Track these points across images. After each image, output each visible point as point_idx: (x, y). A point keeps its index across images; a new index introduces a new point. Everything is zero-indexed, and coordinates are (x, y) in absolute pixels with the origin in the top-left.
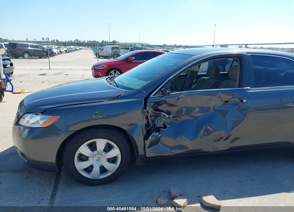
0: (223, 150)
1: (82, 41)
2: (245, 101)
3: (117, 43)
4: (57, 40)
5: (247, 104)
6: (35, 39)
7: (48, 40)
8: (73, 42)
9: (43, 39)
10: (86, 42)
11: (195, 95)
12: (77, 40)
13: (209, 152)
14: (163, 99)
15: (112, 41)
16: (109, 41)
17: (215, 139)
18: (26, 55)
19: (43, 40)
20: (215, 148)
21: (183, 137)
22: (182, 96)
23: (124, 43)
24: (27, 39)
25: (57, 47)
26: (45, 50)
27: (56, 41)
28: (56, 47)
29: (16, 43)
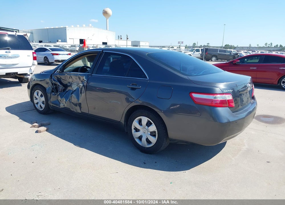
6: (258, 45)
18: (214, 59)
19: (266, 45)
20: (76, 110)
22: (66, 74)
24: (250, 45)
29: (208, 48)
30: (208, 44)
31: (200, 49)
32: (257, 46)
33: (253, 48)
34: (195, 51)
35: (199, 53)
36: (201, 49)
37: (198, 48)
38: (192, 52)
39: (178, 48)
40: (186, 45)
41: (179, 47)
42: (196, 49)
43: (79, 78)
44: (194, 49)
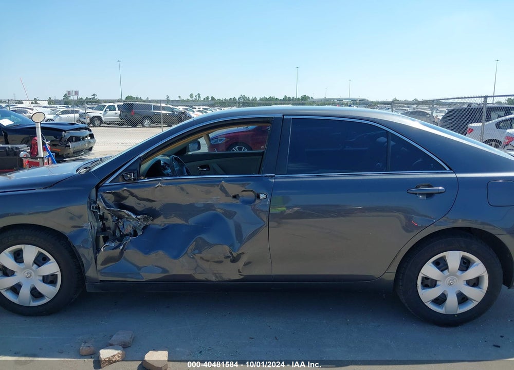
0: (232, 279)
1: (251, 99)
2: (262, 196)
3: (309, 100)
4: (213, 98)
5: (267, 201)
6: (180, 97)
7: (199, 97)
8: (237, 99)
9: (191, 95)
10: (258, 99)
11: (183, 183)
12: (243, 97)
13: (207, 281)
14: (126, 188)
15: (300, 97)
16: (295, 97)
17: (216, 260)
18: (147, 122)
19: (192, 97)
20: (217, 275)
21: (161, 252)
22: (159, 184)
23: (322, 99)
24: (168, 97)
25: (203, 109)
26: (176, 113)
27: (210, 99)
28: (201, 109)
29: (133, 103)
30: (94, 95)
31: (116, 105)
32: (178, 99)
33: (173, 101)
34: (108, 110)
35: (116, 113)
36: (118, 105)
37: (112, 104)
38: (102, 112)
39: (32, 103)
40: (50, 98)
41: (34, 102)
42: (108, 104)
43: (223, 190)
44: (105, 106)
